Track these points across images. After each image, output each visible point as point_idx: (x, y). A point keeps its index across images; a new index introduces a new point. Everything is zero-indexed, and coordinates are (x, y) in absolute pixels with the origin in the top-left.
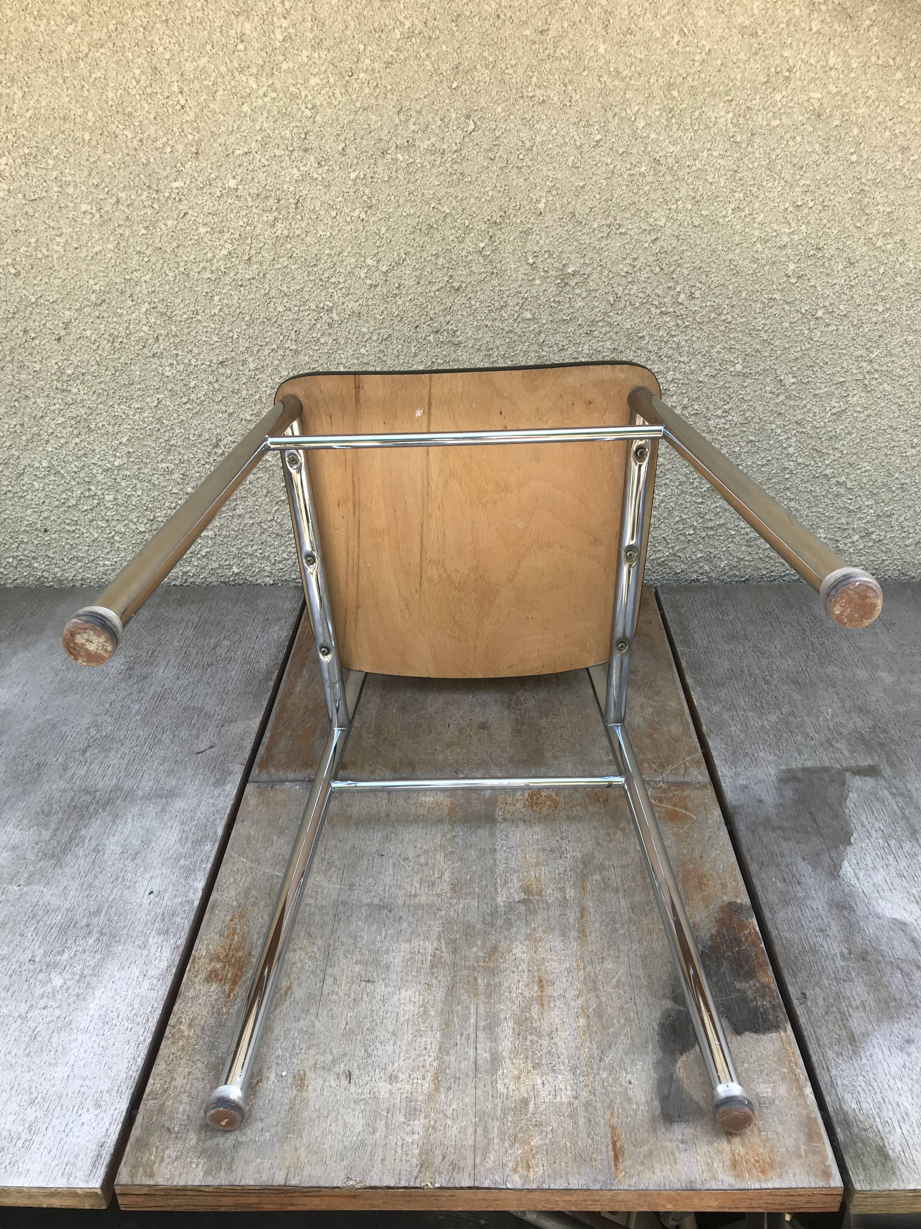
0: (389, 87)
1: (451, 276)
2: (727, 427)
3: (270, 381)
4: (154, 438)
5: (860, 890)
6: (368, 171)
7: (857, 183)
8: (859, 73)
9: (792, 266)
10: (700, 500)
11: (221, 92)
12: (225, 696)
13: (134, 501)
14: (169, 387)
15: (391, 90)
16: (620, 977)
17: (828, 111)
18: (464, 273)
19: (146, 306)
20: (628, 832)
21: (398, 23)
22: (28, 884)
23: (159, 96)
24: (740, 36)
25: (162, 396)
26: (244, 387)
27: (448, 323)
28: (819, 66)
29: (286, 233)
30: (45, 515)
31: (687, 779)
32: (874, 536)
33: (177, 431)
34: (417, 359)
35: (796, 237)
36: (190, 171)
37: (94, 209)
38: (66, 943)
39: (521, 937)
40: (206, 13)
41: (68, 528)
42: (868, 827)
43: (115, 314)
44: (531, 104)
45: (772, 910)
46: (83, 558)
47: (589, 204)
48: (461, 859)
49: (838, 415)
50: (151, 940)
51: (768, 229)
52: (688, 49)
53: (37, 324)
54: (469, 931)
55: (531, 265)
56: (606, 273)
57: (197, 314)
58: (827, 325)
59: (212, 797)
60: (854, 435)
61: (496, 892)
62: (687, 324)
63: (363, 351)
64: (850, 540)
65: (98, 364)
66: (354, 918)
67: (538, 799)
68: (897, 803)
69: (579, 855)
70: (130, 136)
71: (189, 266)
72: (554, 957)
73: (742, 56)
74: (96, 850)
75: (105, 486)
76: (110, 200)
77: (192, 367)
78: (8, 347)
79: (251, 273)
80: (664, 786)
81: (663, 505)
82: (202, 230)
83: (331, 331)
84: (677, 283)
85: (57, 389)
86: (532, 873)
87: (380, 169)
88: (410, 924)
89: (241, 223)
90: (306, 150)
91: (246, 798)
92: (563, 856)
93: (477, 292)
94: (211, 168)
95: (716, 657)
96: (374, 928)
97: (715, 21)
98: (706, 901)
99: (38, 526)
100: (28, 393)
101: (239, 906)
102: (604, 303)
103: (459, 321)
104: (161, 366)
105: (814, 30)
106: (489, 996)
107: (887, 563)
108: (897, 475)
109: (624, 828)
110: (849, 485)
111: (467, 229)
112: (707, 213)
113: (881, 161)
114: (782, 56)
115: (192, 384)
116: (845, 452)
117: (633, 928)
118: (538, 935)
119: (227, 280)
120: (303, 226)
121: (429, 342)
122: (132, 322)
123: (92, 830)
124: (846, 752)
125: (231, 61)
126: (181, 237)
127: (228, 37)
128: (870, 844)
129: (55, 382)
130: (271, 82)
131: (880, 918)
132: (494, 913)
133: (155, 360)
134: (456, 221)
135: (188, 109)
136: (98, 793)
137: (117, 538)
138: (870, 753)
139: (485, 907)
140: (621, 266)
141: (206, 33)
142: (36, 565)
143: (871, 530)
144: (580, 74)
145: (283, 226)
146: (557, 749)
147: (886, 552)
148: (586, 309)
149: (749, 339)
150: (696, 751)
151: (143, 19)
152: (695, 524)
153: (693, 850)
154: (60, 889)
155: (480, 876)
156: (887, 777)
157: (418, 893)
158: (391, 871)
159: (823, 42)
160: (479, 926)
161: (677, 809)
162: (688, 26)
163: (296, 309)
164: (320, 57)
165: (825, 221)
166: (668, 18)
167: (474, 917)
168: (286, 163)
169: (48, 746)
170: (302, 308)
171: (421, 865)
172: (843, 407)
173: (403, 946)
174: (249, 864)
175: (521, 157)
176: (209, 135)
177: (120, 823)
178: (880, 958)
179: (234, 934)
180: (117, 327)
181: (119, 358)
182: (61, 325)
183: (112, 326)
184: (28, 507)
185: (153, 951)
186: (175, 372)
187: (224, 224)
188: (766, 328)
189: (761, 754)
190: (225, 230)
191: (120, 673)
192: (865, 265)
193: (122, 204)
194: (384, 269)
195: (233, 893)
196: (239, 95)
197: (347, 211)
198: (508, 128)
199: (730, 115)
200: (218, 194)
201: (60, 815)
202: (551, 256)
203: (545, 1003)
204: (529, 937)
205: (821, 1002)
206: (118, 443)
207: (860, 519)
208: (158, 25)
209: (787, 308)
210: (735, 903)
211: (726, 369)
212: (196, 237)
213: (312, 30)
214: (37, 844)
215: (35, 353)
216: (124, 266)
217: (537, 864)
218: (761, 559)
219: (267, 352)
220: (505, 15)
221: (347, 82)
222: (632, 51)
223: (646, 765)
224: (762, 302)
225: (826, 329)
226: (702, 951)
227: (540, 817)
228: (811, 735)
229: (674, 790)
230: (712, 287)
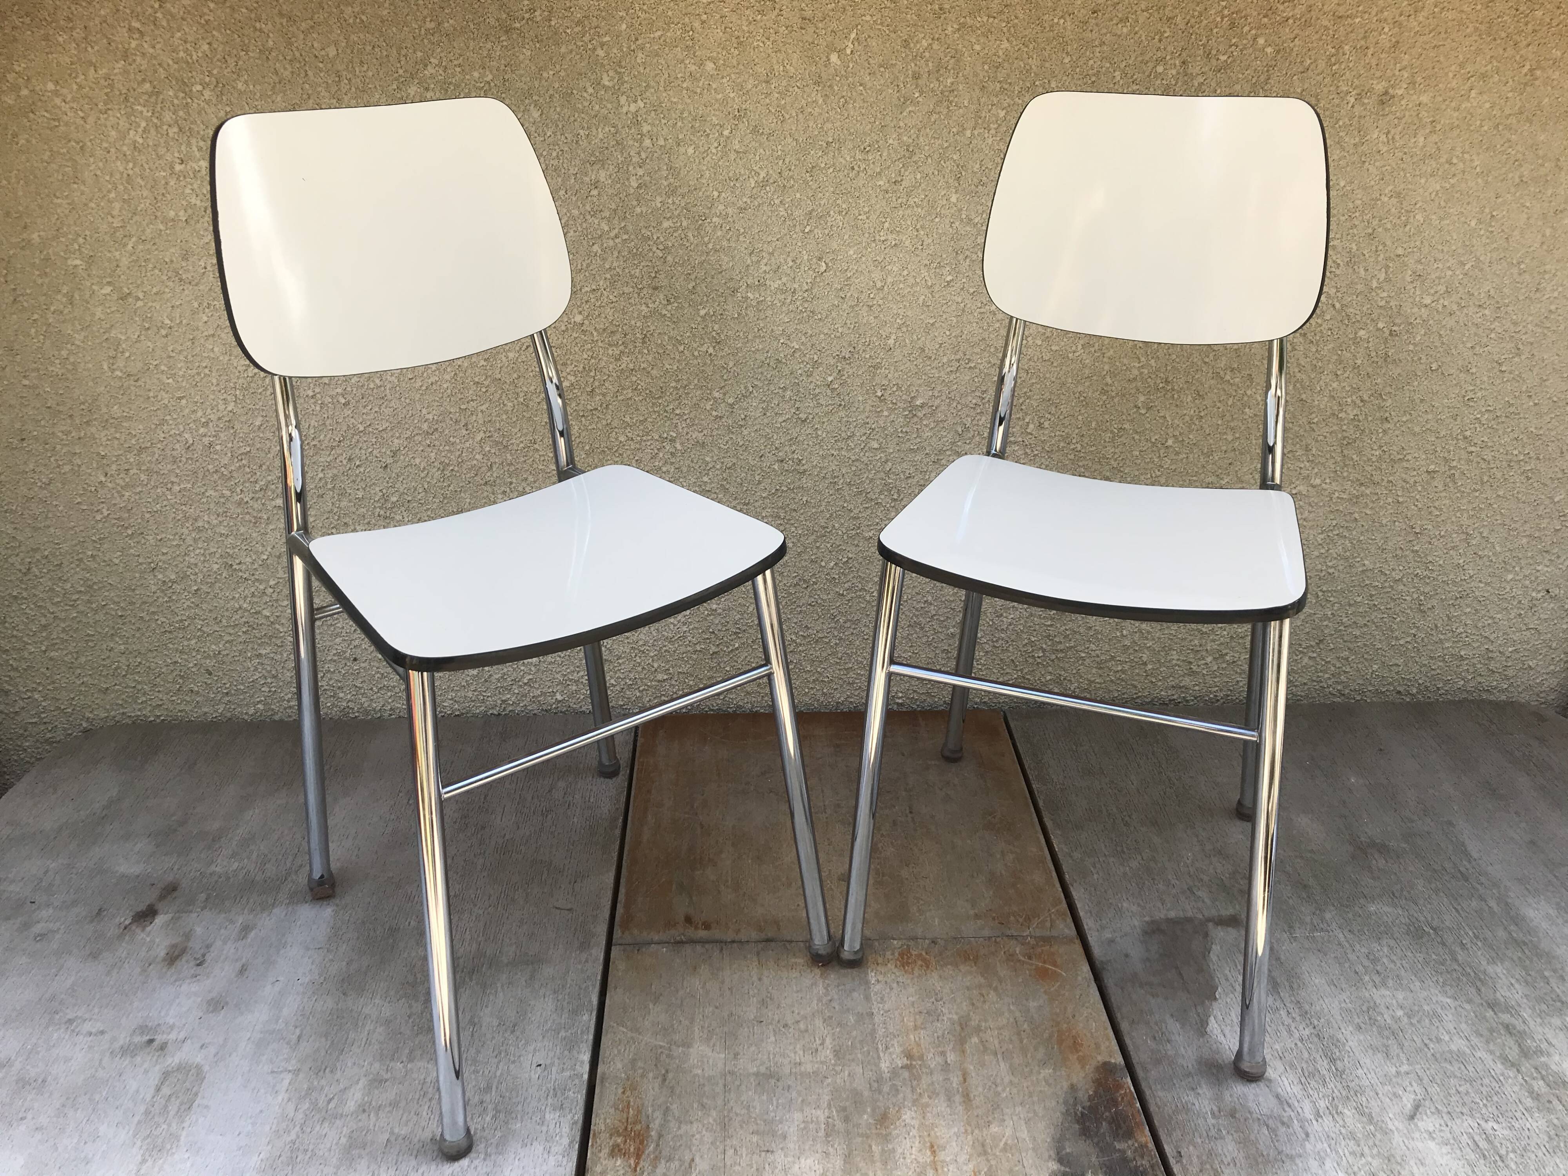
0: (742, 230)
1: (798, 408)
5: (1227, 1047)
6: (718, 308)
9: (1142, 398)
10: (1049, 623)
12: (571, 847)
15: (743, 233)
16: (1007, 1140)
18: (811, 405)
19: (482, 435)
20: (1000, 991)
21: (753, 173)
22: (410, 1060)
27: (794, 452)
29: (631, 366)
30: (356, 643)
31: (1054, 933)
32: (1228, 658)
34: (761, 486)
35: (1145, 371)
39: (908, 1103)
42: (1232, 980)
43: (448, 443)
44: (883, 247)
45: (1145, 1069)
46: (394, 687)
47: (939, 340)
48: (839, 1024)
50: (547, 1116)
51: (1117, 364)
53: (363, 452)
54: (856, 1097)
55: (880, 398)
56: (955, 404)
57: (534, 443)
58: (1177, 453)
59: (580, 962)
61: (879, 1058)
62: (1036, 452)
63: (705, 479)
64: (1203, 662)
65: (426, 492)
66: (743, 1087)
67: (908, 957)
69: (955, 1017)
71: (528, 396)
72: (942, 1122)
78: (330, 475)
79: (592, 404)
80: (1033, 942)
81: (1011, 627)
83: (673, 460)
84: (1026, 414)
85: (379, 516)
86: (912, 1037)
87: (729, 307)
88: (799, 1093)
89: (586, 356)
90: (655, 288)
91: (614, 962)
92: (940, 1018)
93: (824, 423)
95: (1074, 795)
96: (765, 1097)
98: (1082, 1061)
99: (347, 655)
100: (347, 520)
101: (628, 1078)
102: (952, 433)
103: (805, 450)
104: (493, 494)
106: (885, 1163)
107: (1241, 684)
109: (996, 987)
111: (816, 364)
112: (1057, 348)
117: (1015, 1091)
118: (924, 1101)
120: (650, 359)
121: (775, 470)
122: (465, 450)
124: (1207, 901)
125: (584, 206)
126: (522, 369)
127: (582, 183)
128: (1234, 999)
129: (378, 510)
130: (623, 224)
132: (879, 1080)
133: (488, 488)
134: (805, 356)
138: (1231, 902)
139: (870, 1073)
140: (970, 398)
141: (560, 180)
142: (341, 695)
143: (1224, 652)
144: (932, 221)
145: (628, 359)
146: (922, 902)
147: (1240, 674)
148: (934, 439)
150: (1061, 903)
152: (1044, 646)
153: (1065, 1008)
155: (861, 1042)
157: (803, 1060)
158: (773, 1039)
160: (866, 1093)
161: (1047, 966)
163: (639, 438)
164: (674, 203)
165: (1174, 357)
167: (860, 1084)
168: (635, 299)
169: (396, 908)
170: (644, 438)
171: (802, 1032)
173: (796, 1115)
174: (629, 1034)
175: (872, 296)
177: (490, 993)
178: (1248, 1115)
179: (628, 1108)
180: (449, 455)
181: (449, 486)
182: (388, 453)
183: (443, 454)
184: (338, 635)
185: (552, 1126)
187: (567, 357)
189: (1125, 905)
190: (569, 362)
191: (455, 823)
192: (1215, 398)
194: (731, 401)
195: (619, 1065)
197: (695, 345)
198: (860, 269)
200: (563, 328)
202: (899, 388)
203: (939, 1168)
204: (915, 1102)
205: (1195, 1160)
207: (1214, 641)
209: (1137, 437)
210: (1109, 1062)
213: (666, 178)
214: (409, 1017)
215: (359, 480)
216: (460, 396)
217: (916, 1028)
218: (1112, 681)
220: (859, 167)
221: (701, 225)
222: (983, 200)
223: (1012, 918)
224: (1112, 432)
225: (1176, 457)
226: (1082, 1113)
227: (912, 979)
228: (1173, 882)
229: (1042, 946)
230: (1061, 417)
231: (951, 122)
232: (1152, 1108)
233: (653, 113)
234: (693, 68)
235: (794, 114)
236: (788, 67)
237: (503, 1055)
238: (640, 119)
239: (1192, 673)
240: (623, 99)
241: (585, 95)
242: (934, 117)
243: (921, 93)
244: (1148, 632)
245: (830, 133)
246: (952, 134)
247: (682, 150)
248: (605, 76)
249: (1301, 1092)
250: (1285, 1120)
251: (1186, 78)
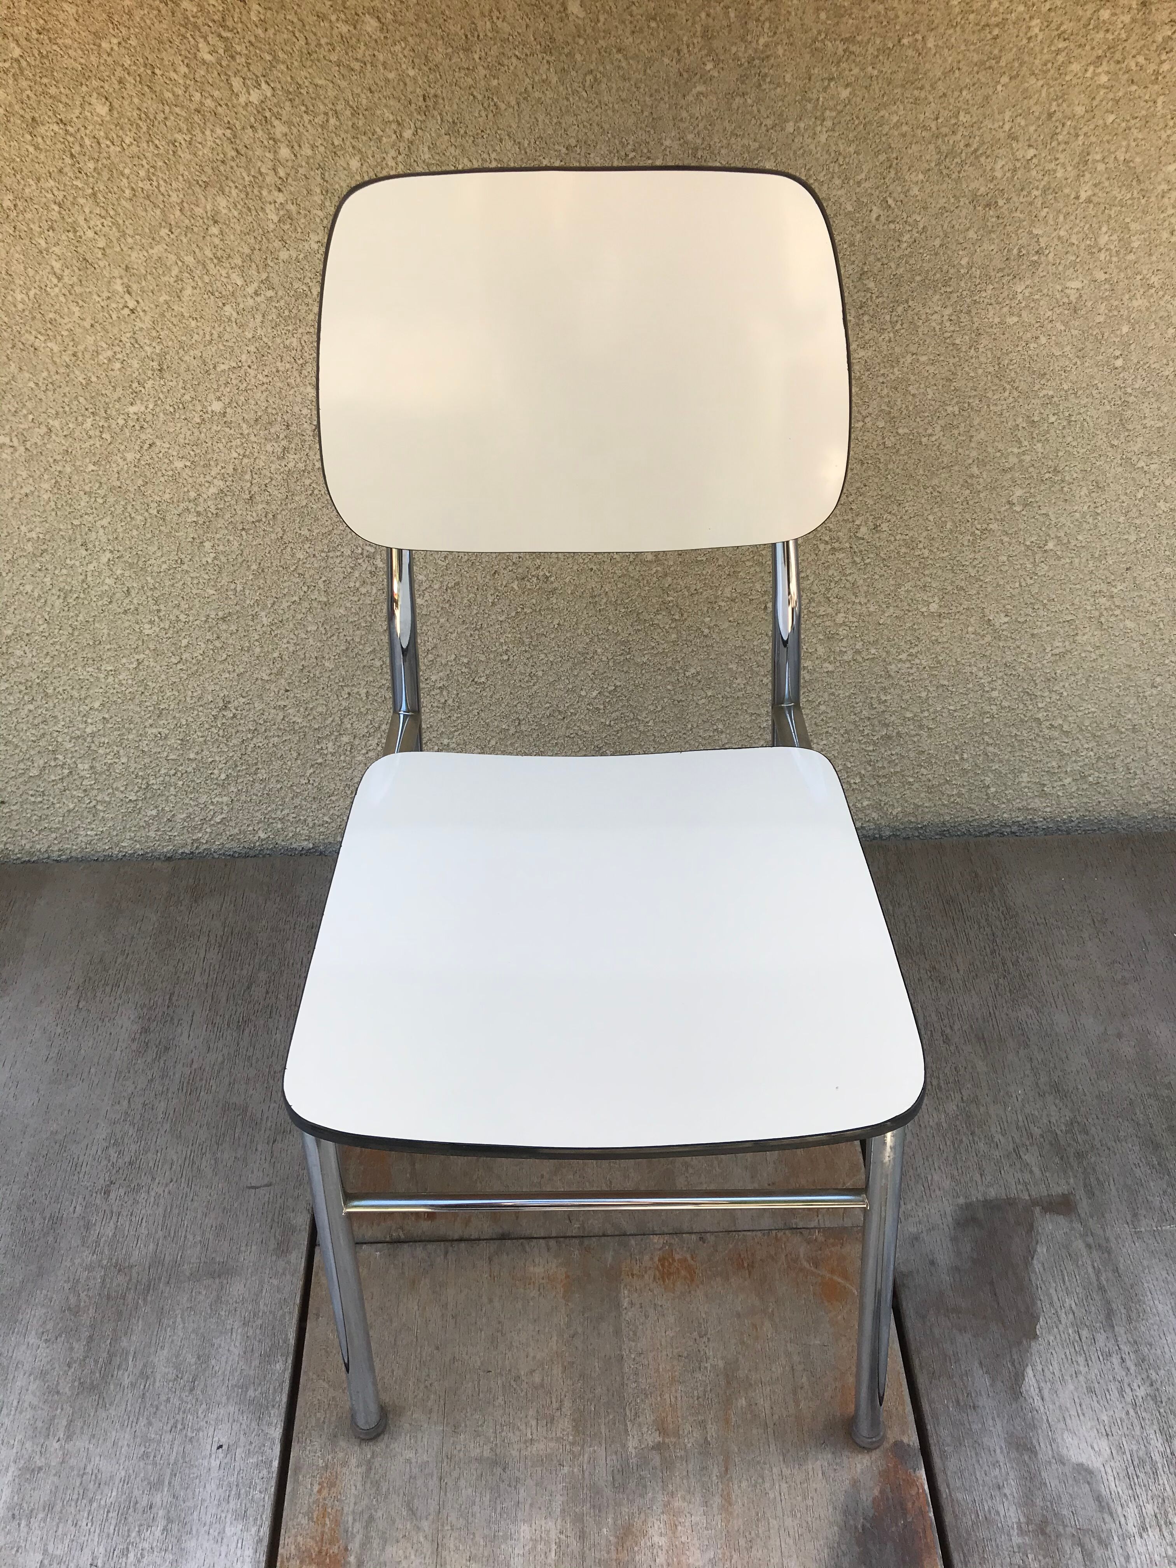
2: (911, 671)
3: (292, 636)
4: (137, 701)
5: (1044, 1418)
7: (1119, 393)
8: (1142, 254)
9: (1019, 492)
10: (871, 748)
11: (188, 291)
13: (119, 768)
14: (152, 647)
17: (1089, 304)
19: (108, 555)
20: (777, 1320)
22: (69, 1438)
23: (95, 297)
24: (971, 207)
25: (142, 656)
26: (257, 643)
27: (538, 568)
28: (1083, 246)
29: (301, 466)
31: (848, 1223)
33: (169, 694)
34: (497, 608)
35: (1027, 458)
36: (152, 392)
37: (15, 439)
38: (129, 1536)
39: (658, 1507)
40: (155, 183)
41: (33, 799)
42: (1057, 1304)
43: (64, 566)
45: (943, 1454)
48: (582, 1376)
49: (1062, 655)
50: (228, 1529)
52: (892, 226)
54: (597, 1501)
57: (182, 563)
58: (1059, 558)
59: (276, 1275)
60: (1079, 677)
61: (626, 1432)
62: (868, 561)
65: (48, 623)
66: (462, 1483)
67: (670, 1264)
68: (1093, 1262)
69: (721, 1364)
70: (56, 349)
71: (164, 507)
72: (695, 1541)
73: (971, 234)
74: (144, 1375)
75: (77, 755)
76: (37, 430)
77: (181, 625)
79: (254, 514)
80: (820, 1239)
82: (179, 464)
86: (667, 1396)
88: (528, 1491)
89: (235, 455)
91: (317, 1274)
92: (703, 1365)
94: (184, 388)
96: (487, 1499)
97: (936, 188)
101: (327, 1466)
104: (138, 623)
105: (1083, 196)
108: (1129, 716)
109: (773, 1312)
110: (1066, 728)
112: (906, 431)
113: (1156, 366)
114: (1030, 232)
115: (184, 642)
116: (1065, 694)
117: (785, 1488)
118: (676, 1504)
119: (221, 522)
121: (513, 589)
122: (89, 574)
123: (134, 1338)
124: (1036, 1170)
125: (201, 249)
126: (148, 474)
128: (1058, 1337)
130: (264, 276)
131: (1064, 1464)
132: (625, 1467)
135: (142, 314)
136: (134, 1271)
137: (99, 807)
138: (1065, 1172)
139: (614, 1457)
141: (158, 212)
143: (1087, 773)
145: (296, 457)
146: (691, 1171)
149: (951, 575)
151: (56, 193)
152: (863, 772)
154: (109, 1444)
155: (607, 1405)
156: (1083, 1215)
158: (501, 1399)
159: (1093, 213)
160: (608, 1491)
161: (835, 1278)
162: (895, 195)
163: (323, 555)
165: (1069, 439)
166: (867, 185)
167: (602, 1475)
169: (59, 1183)
170: (331, 554)
171: (536, 1388)
172: (1068, 648)
173: (523, 1528)
174: (331, 1391)
176: (177, 346)
177: (168, 1324)
178: (1061, 1529)
179: (324, 1517)
180: (69, 580)
181: (77, 616)
183: (61, 579)
185: (232, 1546)
186: (158, 630)
187: (209, 456)
188: (975, 563)
189: (936, 1178)
190: (212, 463)
192: (1120, 490)
193: (57, 435)
195: (317, 1445)
196: (217, 294)
199: (949, 311)
200: (198, 419)
201: (91, 1311)
204: (665, 1507)
206: (87, 708)
207: (1076, 762)
208: (82, 201)
209: (1006, 539)
210: (902, 1442)
211: (917, 609)
212: (170, 473)
214: (69, 1366)
216: (68, 509)
219: (285, 605)
224: (973, 534)
225: (1057, 562)
226: (863, 1526)
227: (673, 1299)
228: (996, 1140)
229: (833, 1245)
230: (905, 517)
231: (762, 109)
232: (948, 1519)
233: (288, 104)
234: (344, 29)
235: (513, 103)
236: (499, 23)
237: (179, 1426)
238: (268, 114)
239: (1043, 794)
240: (236, 83)
241: (173, 75)
242: (738, 100)
243: (717, 62)
244: (995, 754)
245: (572, 132)
246: (764, 129)
247: (342, 162)
248: (202, 45)
249: (1126, 1492)
250: (1103, 1536)
251: (1145, 29)
